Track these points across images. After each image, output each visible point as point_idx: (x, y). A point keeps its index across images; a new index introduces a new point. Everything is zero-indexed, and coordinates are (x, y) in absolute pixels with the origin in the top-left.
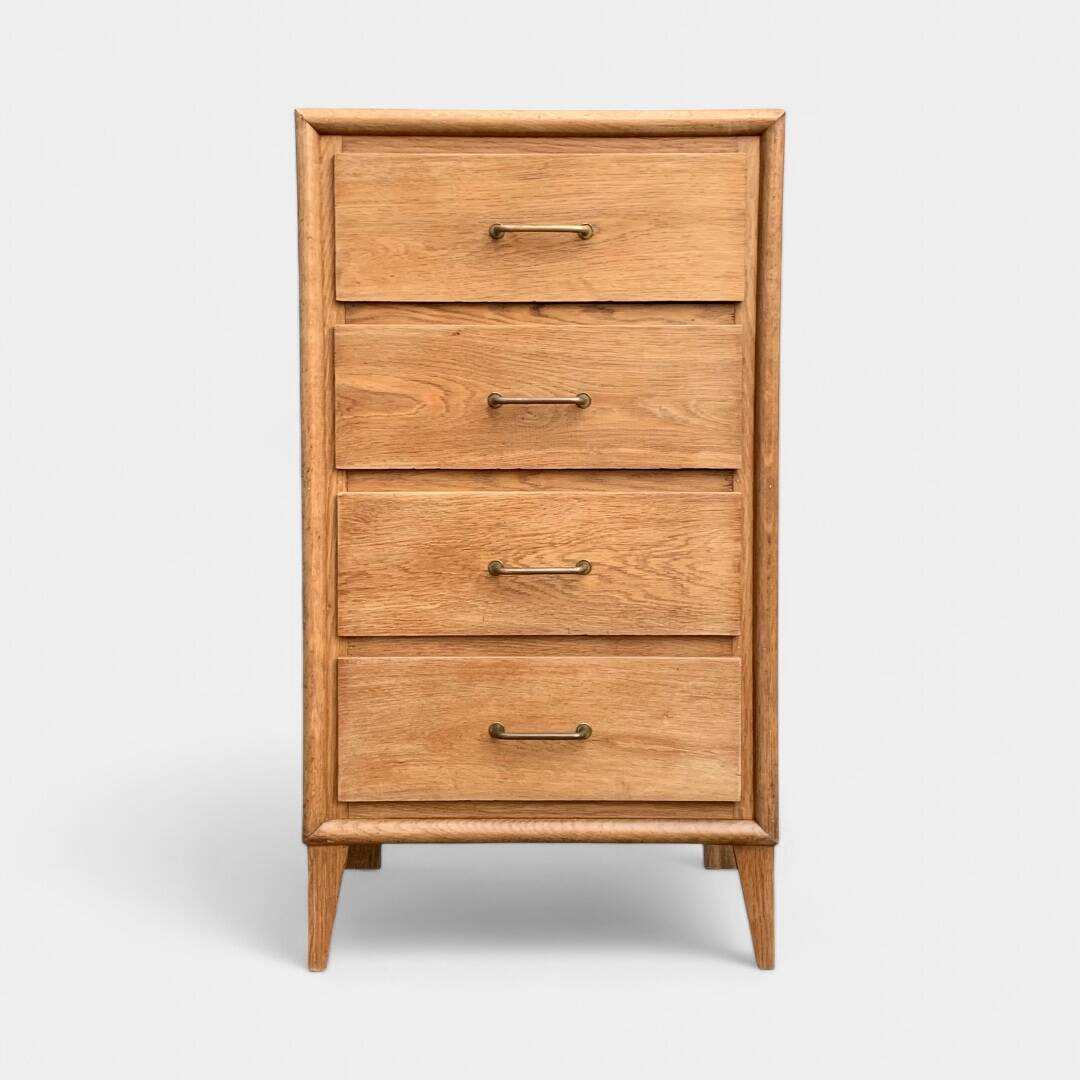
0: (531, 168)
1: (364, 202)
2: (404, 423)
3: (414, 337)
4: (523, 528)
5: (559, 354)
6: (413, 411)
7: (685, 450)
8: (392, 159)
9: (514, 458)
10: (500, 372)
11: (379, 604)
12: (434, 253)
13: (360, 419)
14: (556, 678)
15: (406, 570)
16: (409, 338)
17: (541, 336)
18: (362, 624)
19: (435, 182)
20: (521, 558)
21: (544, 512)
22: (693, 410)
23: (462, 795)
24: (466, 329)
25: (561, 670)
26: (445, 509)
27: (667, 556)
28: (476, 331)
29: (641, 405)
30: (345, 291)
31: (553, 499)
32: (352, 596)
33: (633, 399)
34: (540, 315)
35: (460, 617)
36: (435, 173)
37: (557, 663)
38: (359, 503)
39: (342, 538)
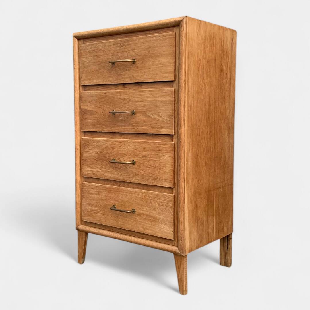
0: (121, 43)
1: (86, 57)
2: (94, 119)
3: (96, 95)
4: (120, 150)
5: (128, 99)
6: (96, 115)
7: (159, 128)
8: (91, 44)
9: (118, 129)
10: (115, 104)
11: (90, 168)
12: (101, 70)
13: (86, 118)
14: (127, 194)
15: (95, 160)
16: (95, 95)
17: (124, 94)
18: (86, 173)
19: (100, 50)
20: (119, 158)
22: (161, 116)
23: (107, 224)
24: (107, 92)
25: (128, 192)
26: (103, 143)
27: (155, 161)
28: (109, 92)
29: (148, 114)
30: (83, 82)
31: (126, 142)
32: (84, 166)
33: (145, 112)
34: (125, 87)
35: (107, 174)
36: (100, 47)
37: (128, 190)
38: (86, 140)
39: (82, 150)
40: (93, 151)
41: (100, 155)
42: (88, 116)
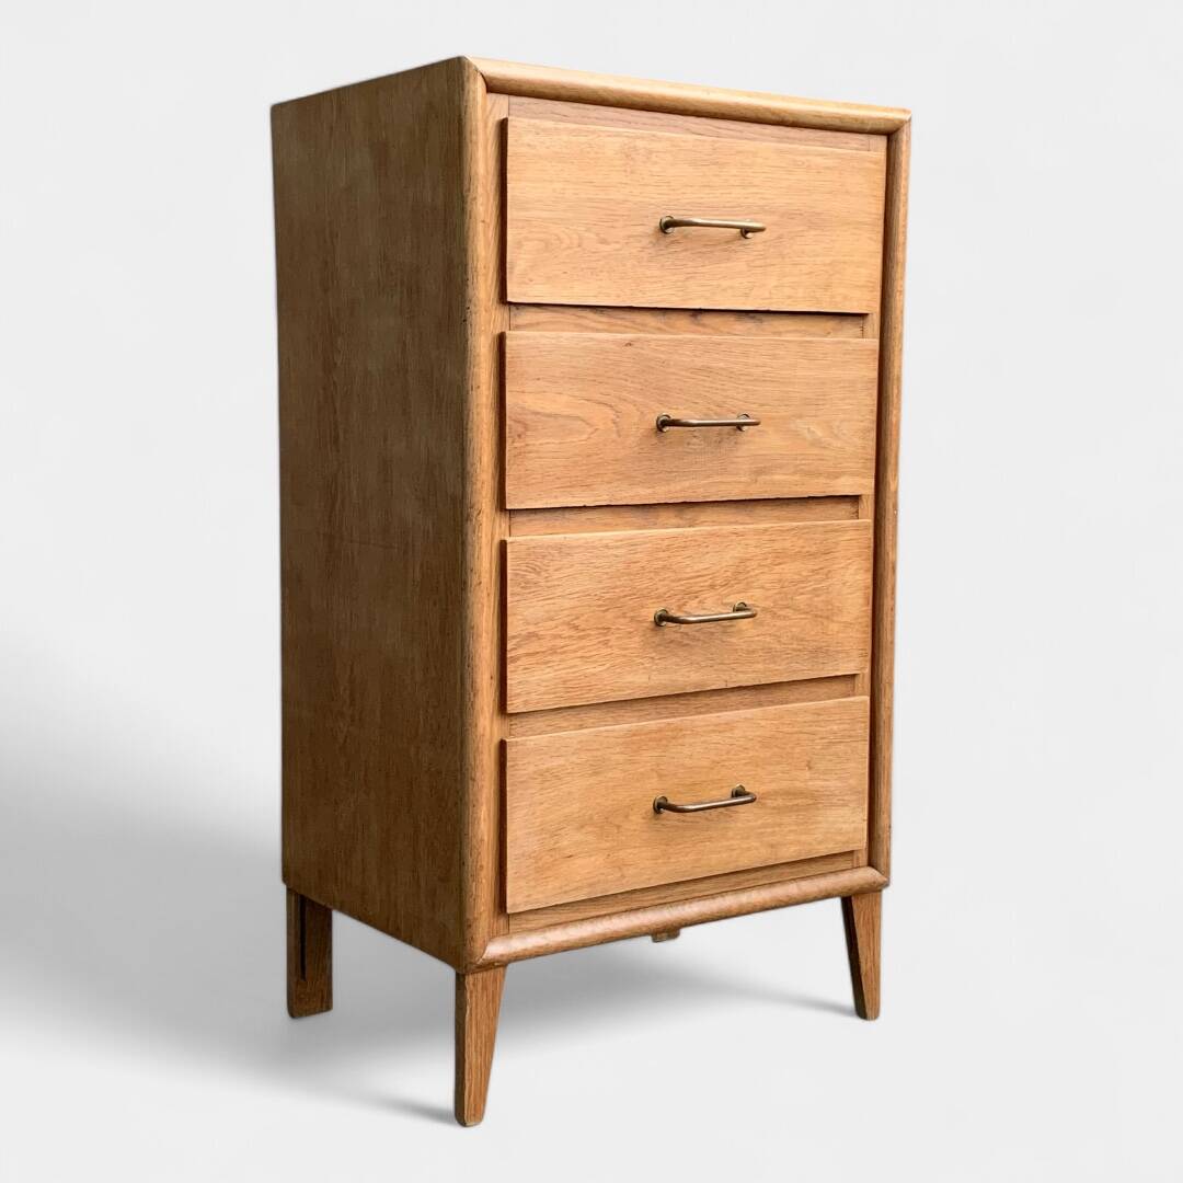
0: (701, 153)
2: (576, 451)
5: (723, 369)
6: (585, 437)
9: (681, 490)
10: (669, 390)
11: (548, 670)
13: (531, 448)
14: (715, 738)
16: (583, 349)
18: (532, 696)
21: (706, 550)
24: (638, 340)
25: (720, 728)
28: (647, 341)
29: (793, 427)
30: (516, 292)
33: (786, 420)
34: (699, 324)
35: (628, 678)
37: (716, 721)
38: (530, 550)
39: (512, 593)
40: (568, 591)
41: (599, 602)
42: (544, 441)
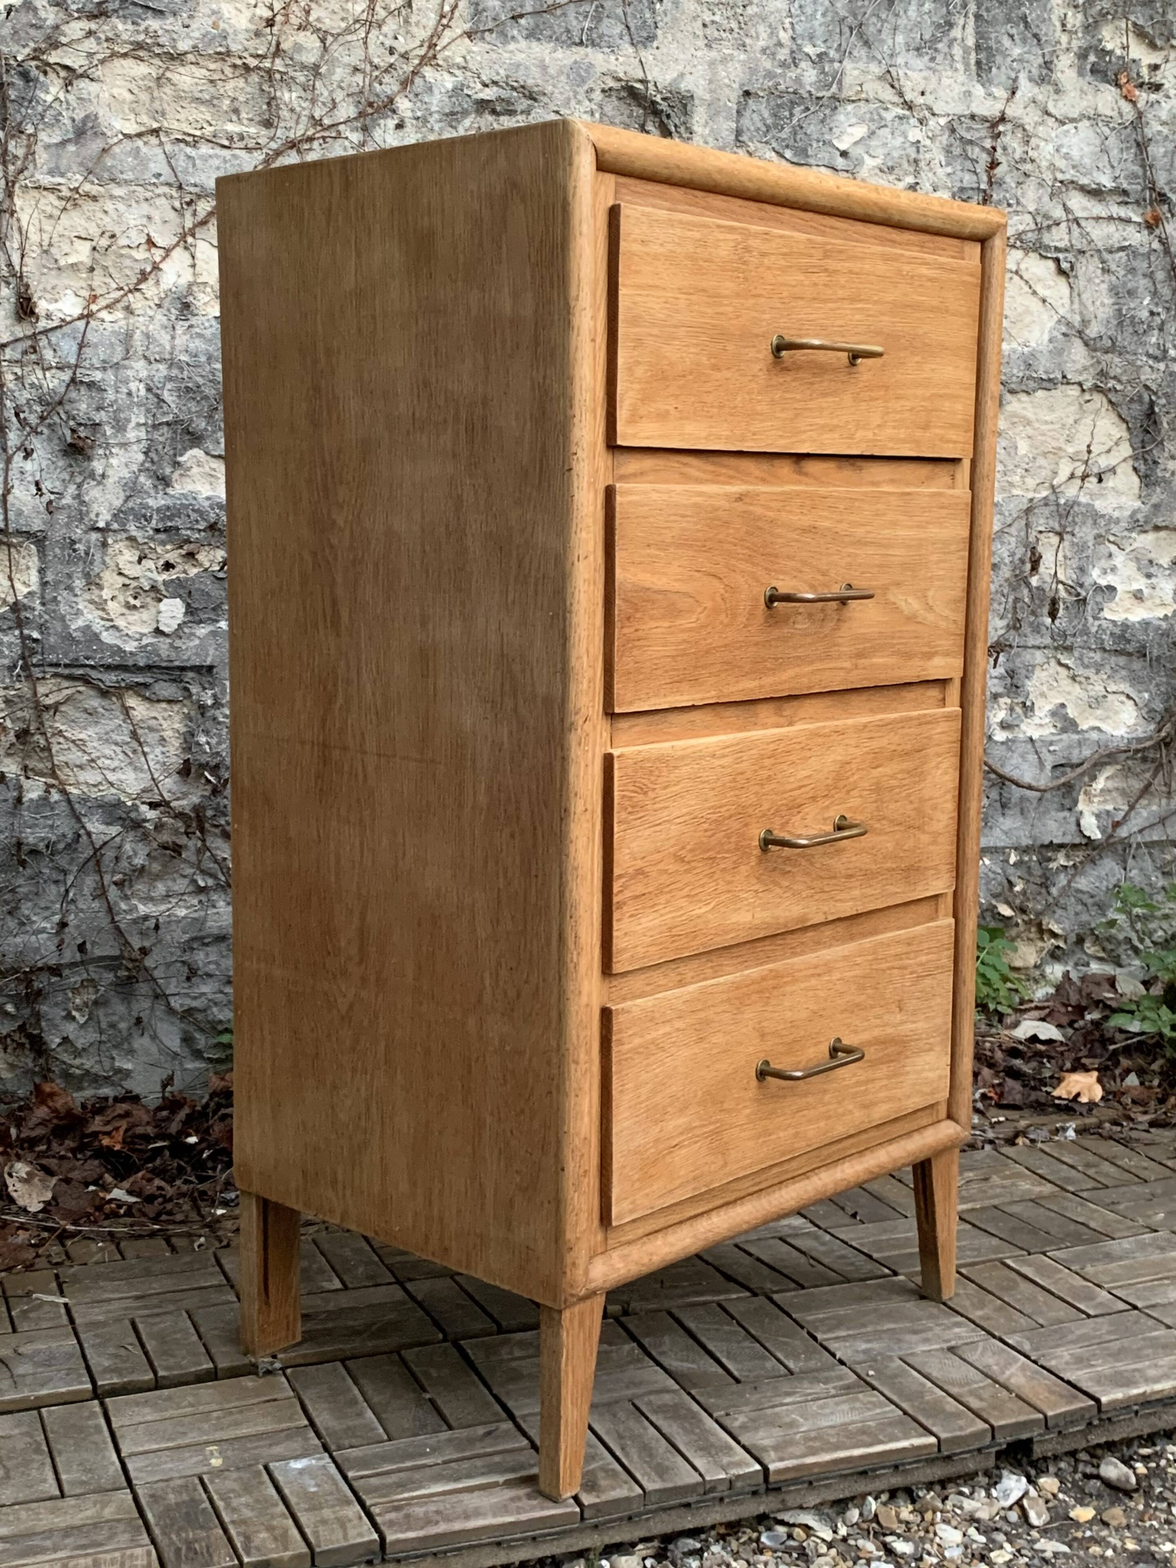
2: (685, 636)
3: (699, 506)
6: (694, 618)
10: (776, 556)
11: (653, 915)
12: (719, 375)
13: (640, 635)
17: (812, 504)
18: (639, 950)
21: (808, 754)
22: (931, 603)
24: (747, 493)
26: (722, 762)
28: (756, 496)
29: (892, 599)
30: (625, 432)
33: (885, 590)
35: (735, 918)
38: (637, 764)
40: (675, 814)
41: (706, 826)
42: (653, 624)
